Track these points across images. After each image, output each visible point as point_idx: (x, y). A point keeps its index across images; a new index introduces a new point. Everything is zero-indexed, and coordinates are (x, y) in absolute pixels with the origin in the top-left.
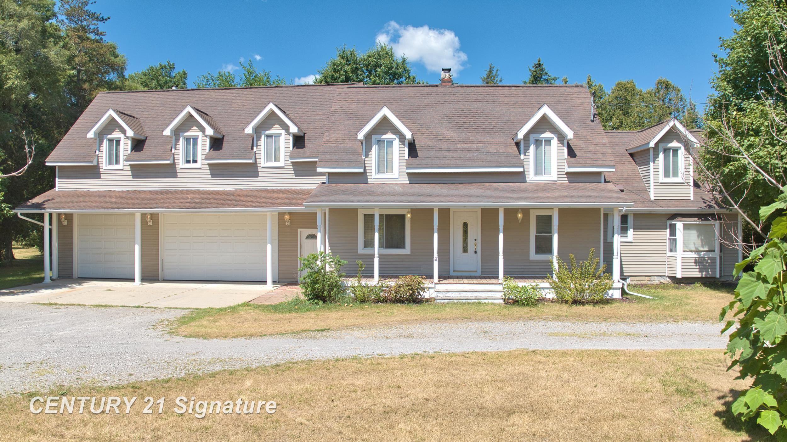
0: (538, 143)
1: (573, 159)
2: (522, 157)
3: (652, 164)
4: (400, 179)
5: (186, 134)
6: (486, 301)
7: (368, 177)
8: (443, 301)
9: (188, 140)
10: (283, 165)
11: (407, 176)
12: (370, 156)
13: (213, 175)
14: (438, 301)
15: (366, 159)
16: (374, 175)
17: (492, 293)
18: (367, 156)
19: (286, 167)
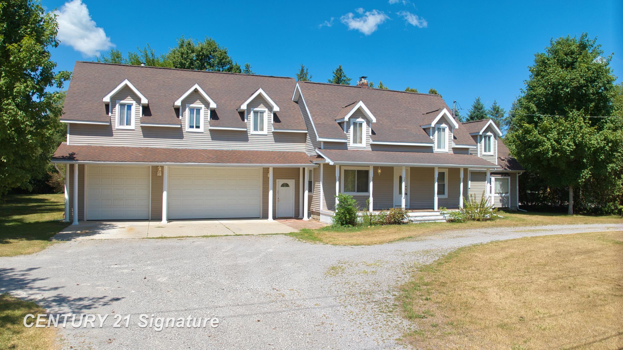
0: (439, 129)
1: (456, 140)
2: (431, 137)
3: (479, 144)
4: (366, 148)
5: (192, 105)
6: (438, 221)
7: (348, 145)
8: (416, 222)
9: (192, 110)
10: (266, 134)
11: (370, 146)
12: (349, 132)
13: (213, 138)
14: (414, 222)
15: (347, 134)
16: (351, 145)
17: (438, 217)
18: (347, 132)
19: (268, 135)
